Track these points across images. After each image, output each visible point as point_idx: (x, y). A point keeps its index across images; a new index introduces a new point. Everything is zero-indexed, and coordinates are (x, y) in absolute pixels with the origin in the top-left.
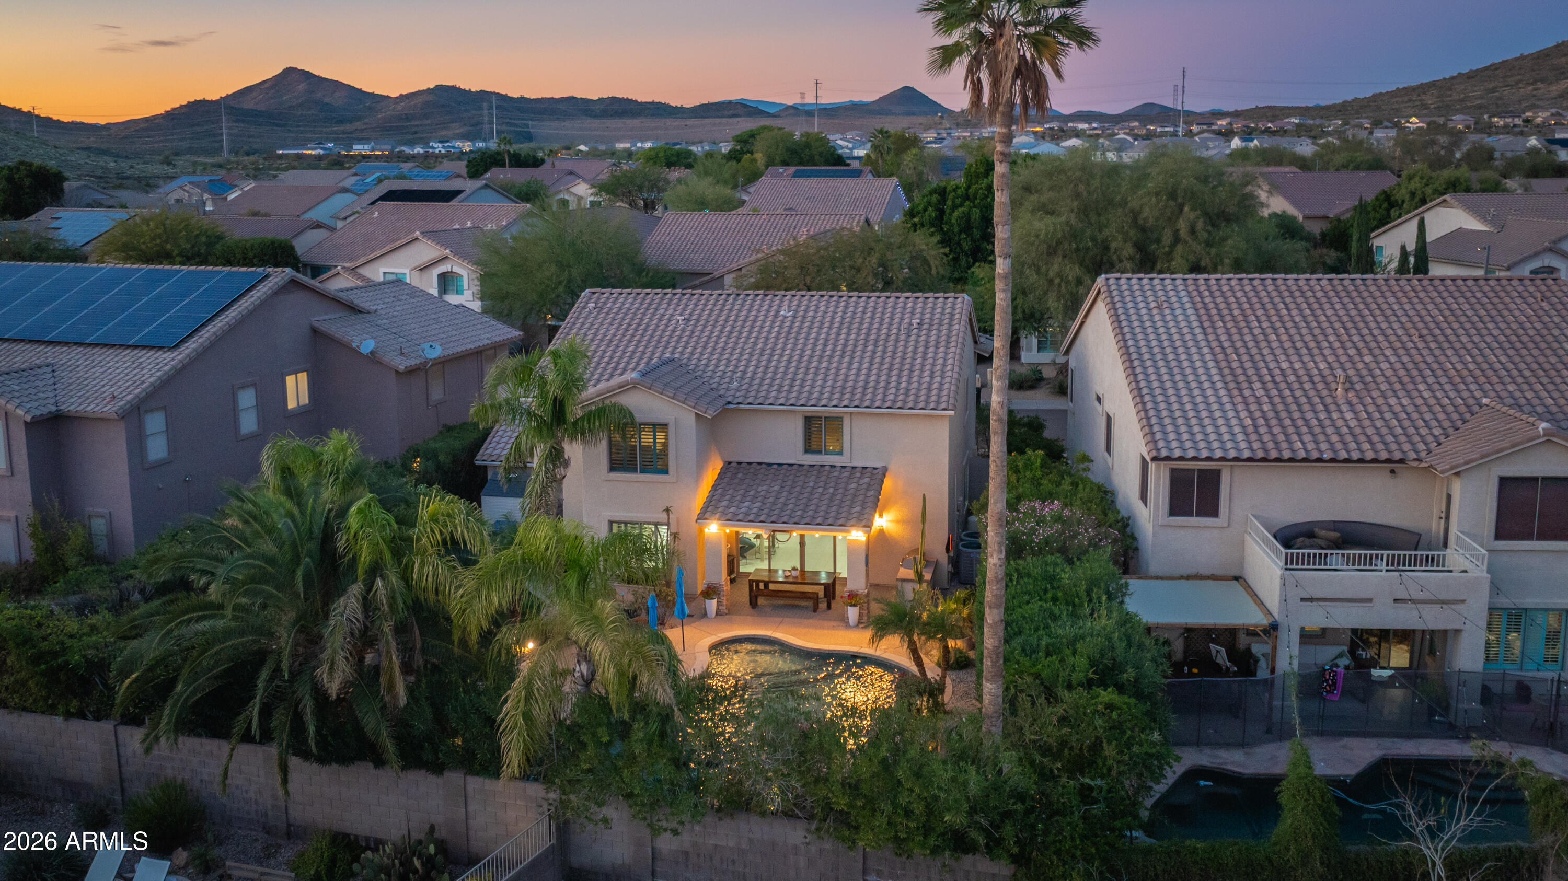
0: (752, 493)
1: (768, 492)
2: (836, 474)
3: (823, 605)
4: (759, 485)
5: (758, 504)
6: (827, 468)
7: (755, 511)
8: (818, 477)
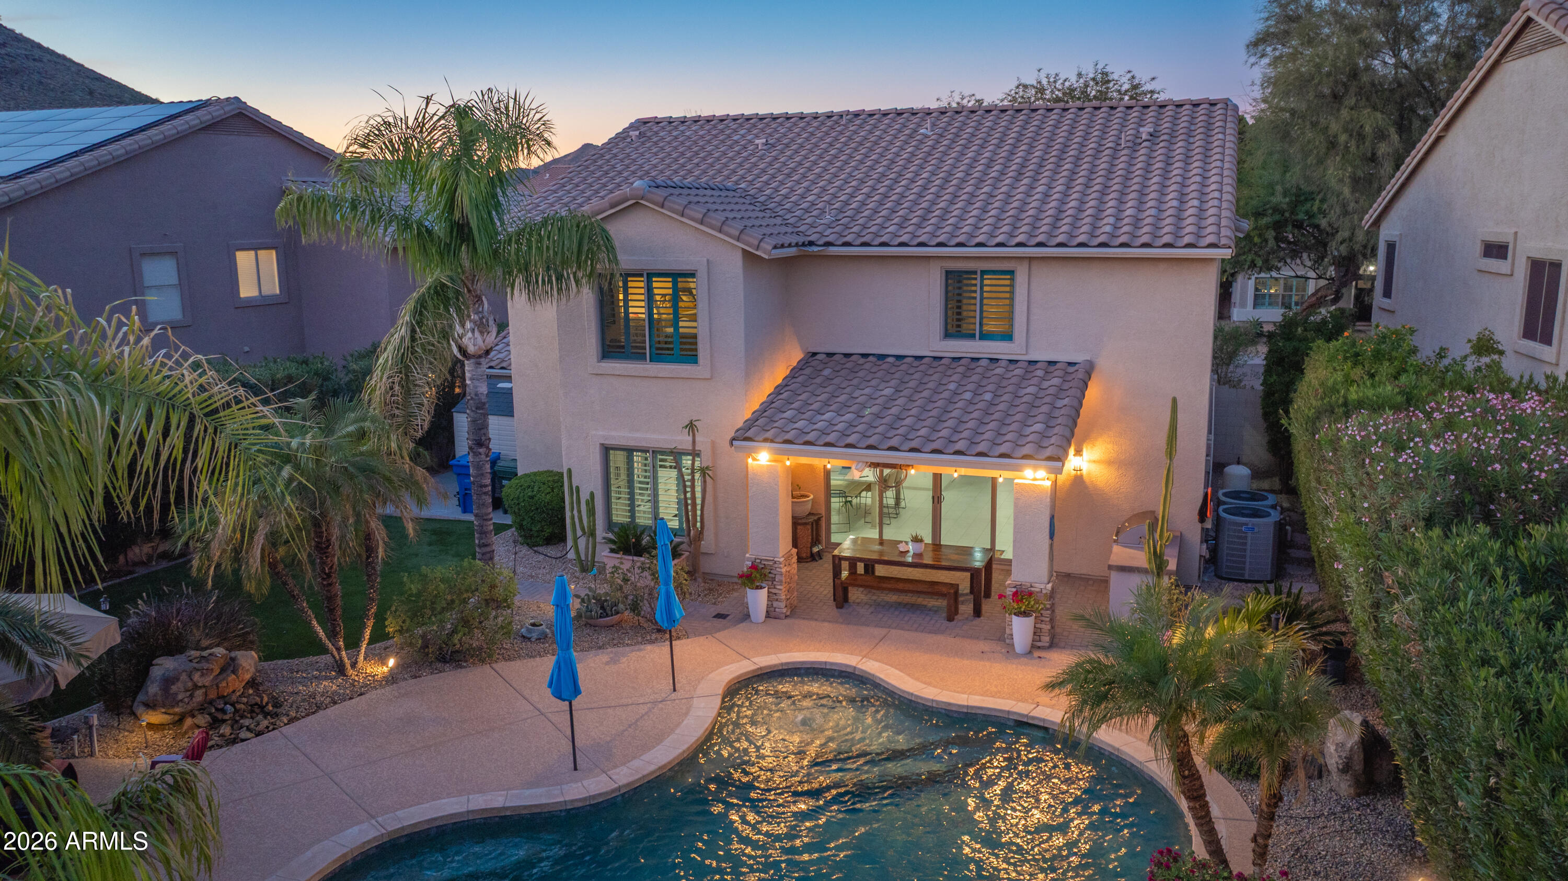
0: (842, 398)
1: (871, 397)
2: (999, 371)
3: (966, 608)
4: (857, 387)
5: (848, 417)
6: (984, 363)
7: (840, 427)
8: (964, 376)
